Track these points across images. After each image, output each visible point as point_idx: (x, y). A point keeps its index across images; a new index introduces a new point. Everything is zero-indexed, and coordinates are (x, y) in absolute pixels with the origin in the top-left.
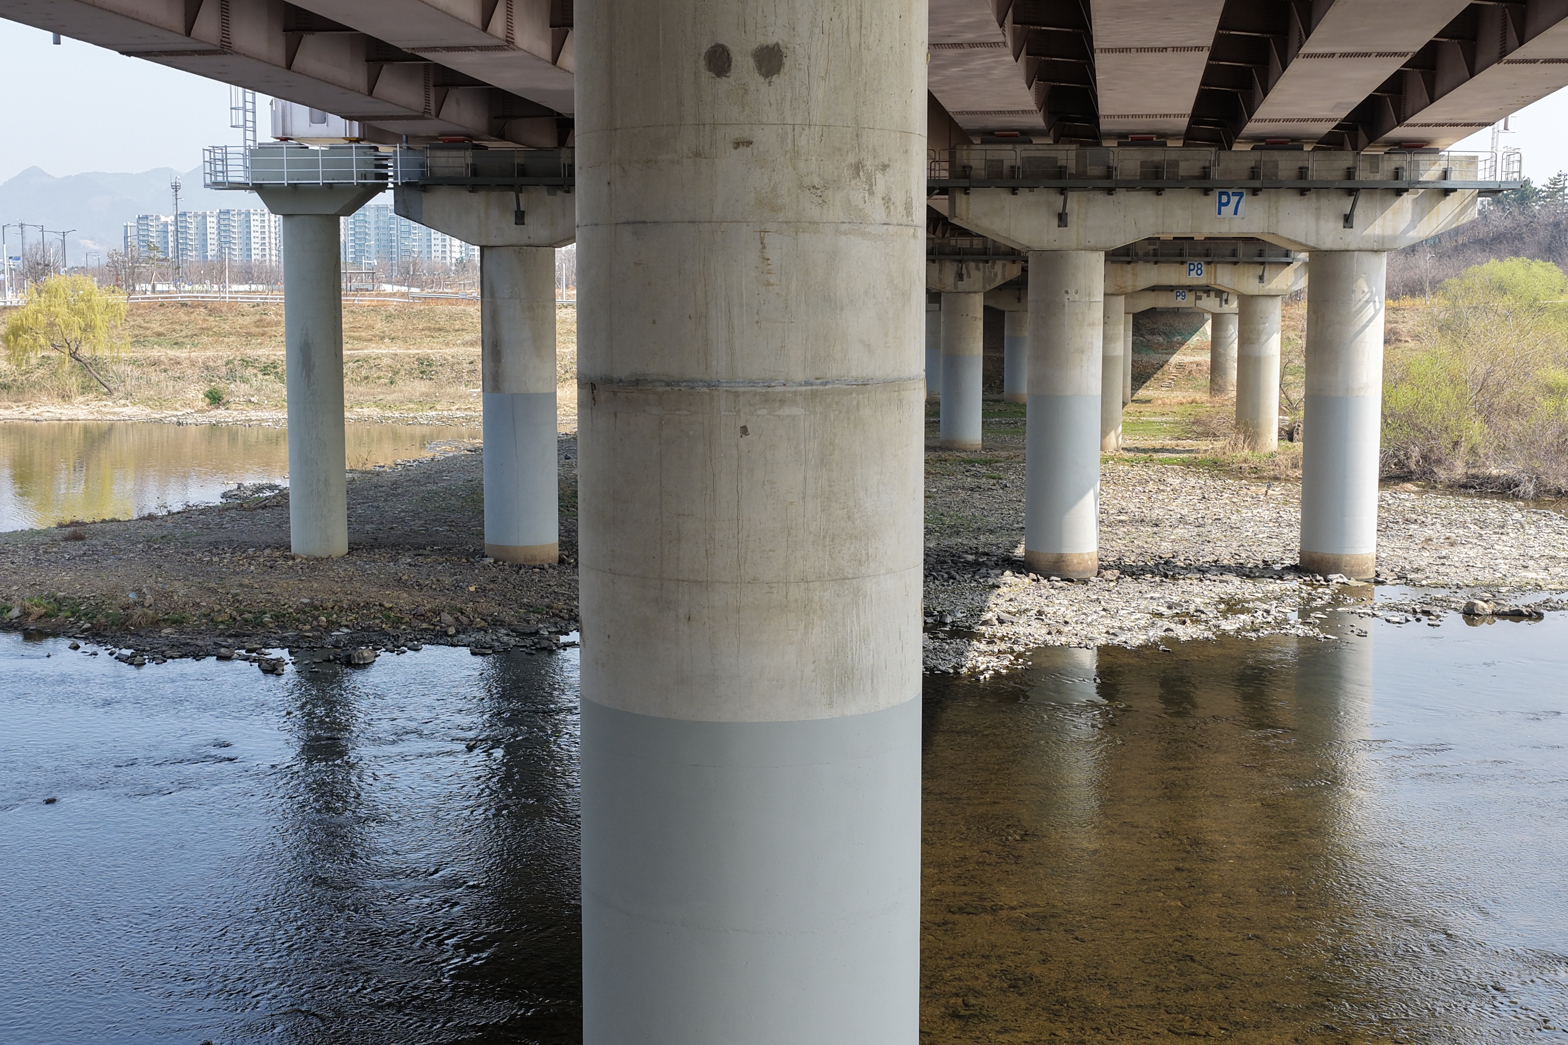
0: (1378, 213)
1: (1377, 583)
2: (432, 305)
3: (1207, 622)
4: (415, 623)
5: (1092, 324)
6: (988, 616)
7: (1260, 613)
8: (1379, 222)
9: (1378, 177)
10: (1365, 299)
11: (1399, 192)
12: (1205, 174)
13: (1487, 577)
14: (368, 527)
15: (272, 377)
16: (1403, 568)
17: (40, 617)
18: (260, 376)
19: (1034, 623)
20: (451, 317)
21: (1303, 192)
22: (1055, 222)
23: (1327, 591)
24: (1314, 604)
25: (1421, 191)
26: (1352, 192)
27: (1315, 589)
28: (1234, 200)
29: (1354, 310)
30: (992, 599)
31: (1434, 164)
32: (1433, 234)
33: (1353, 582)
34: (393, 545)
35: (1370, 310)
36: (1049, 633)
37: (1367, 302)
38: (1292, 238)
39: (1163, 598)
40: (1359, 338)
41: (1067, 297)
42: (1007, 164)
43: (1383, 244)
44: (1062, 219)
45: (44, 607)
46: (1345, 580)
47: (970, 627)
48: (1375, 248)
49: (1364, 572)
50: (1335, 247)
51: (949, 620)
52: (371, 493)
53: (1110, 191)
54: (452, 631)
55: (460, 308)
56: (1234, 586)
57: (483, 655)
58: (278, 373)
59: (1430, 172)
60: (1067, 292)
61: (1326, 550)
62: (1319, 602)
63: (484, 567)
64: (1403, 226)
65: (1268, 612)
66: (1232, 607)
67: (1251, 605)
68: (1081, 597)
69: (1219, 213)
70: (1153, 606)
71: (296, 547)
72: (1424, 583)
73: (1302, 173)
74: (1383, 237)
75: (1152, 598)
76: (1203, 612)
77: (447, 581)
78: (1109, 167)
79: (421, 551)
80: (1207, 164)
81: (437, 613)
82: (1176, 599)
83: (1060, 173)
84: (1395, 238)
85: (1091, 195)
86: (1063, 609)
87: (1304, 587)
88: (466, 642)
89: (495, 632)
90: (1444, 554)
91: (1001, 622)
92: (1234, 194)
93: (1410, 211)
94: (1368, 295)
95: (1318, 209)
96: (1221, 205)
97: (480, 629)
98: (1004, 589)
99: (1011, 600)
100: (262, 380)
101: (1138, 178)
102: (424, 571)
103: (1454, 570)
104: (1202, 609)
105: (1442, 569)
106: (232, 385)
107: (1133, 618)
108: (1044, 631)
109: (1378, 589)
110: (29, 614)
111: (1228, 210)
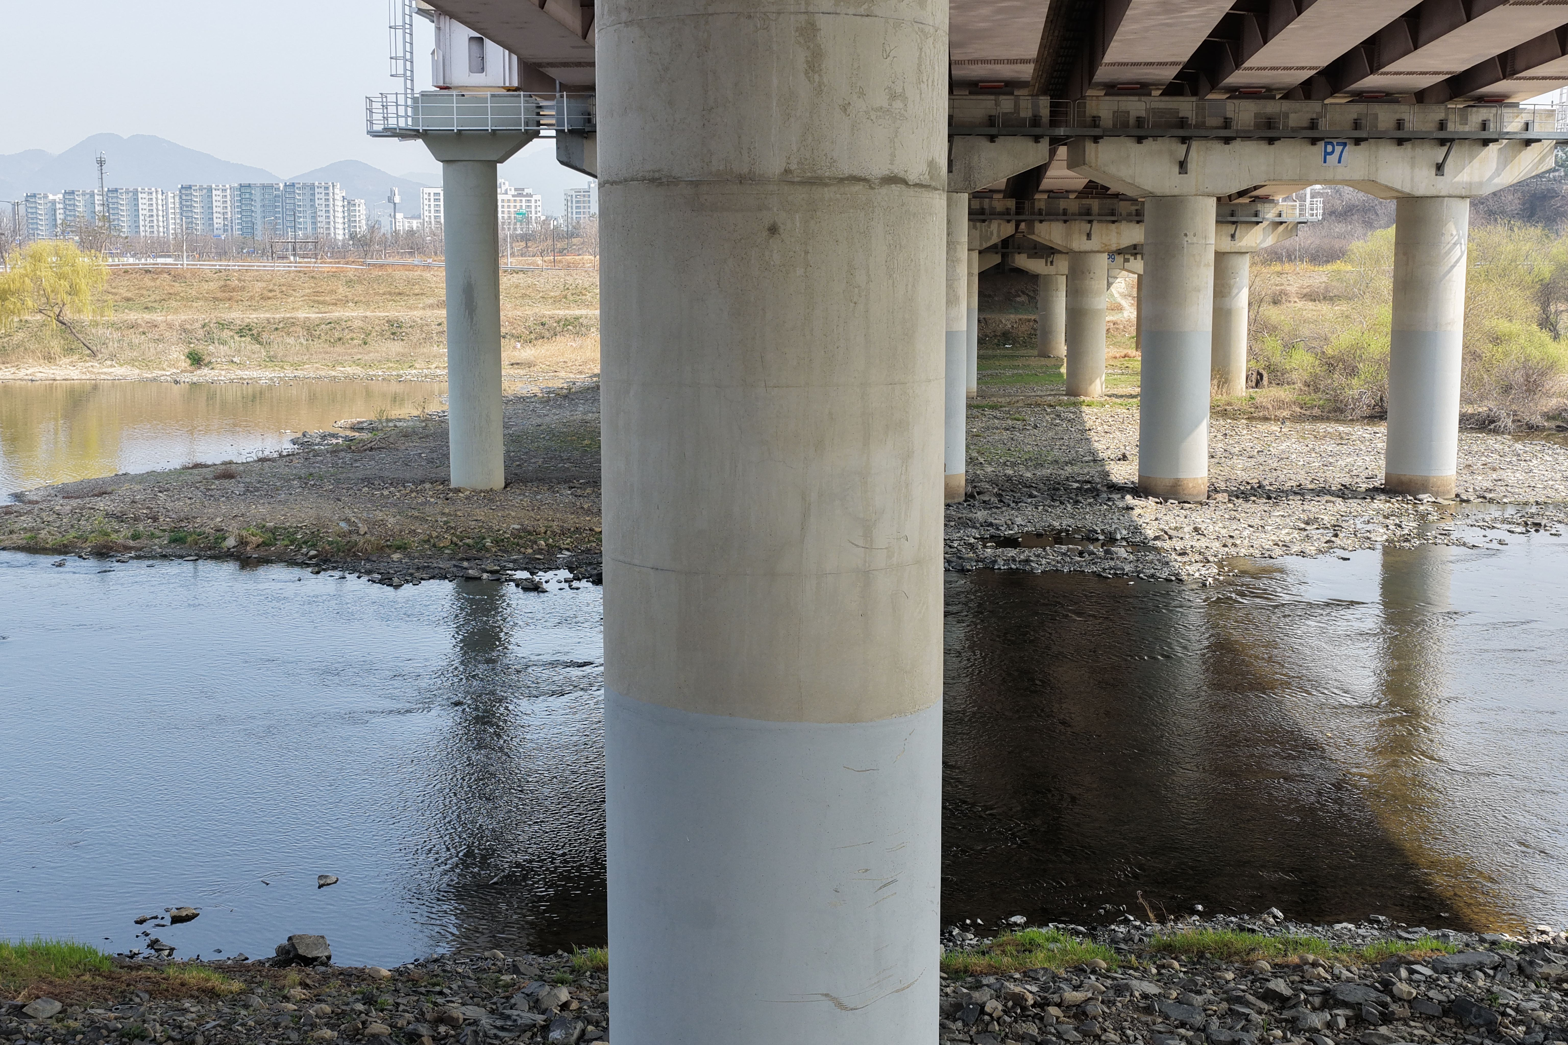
0: (1467, 162)
2: (390, 271)
5: (1208, 265)
6: (1148, 533)
8: (1467, 170)
9: (1467, 128)
10: (1453, 242)
11: (1486, 142)
12: (1313, 125)
15: (248, 339)
17: (258, 546)
18: (237, 338)
20: (409, 282)
21: (1400, 142)
22: (1176, 169)
23: (1429, 508)
25: (1505, 141)
26: (1442, 142)
27: (1415, 507)
28: (1338, 149)
29: (1443, 251)
30: (1136, 519)
31: (1517, 117)
32: (1515, 181)
33: (1442, 501)
35: (1457, 252)
37: (1455, 244)
38: (1390, 185)
39: (1289, 515)
40: (1447, 278)
41: (1186, 239)
42: (1133, 114)
43: (1470, 190)
44: (1183, 166)
45: (261, 537)
46: (1434, 499)
47: (1145, 542)
48: (1464, 194)
49: (1448, 492)
50: (1429, 193)
51: (1118, 536)
53: (1227, 140)
55: (416, 273)
56: (1342, 506)
58: (253, 335)
59: (1513, 125)
60: (1186, 235)
62: (1432, 518)
64: (1488, 174)
68: (1215, 516)
69: (1325, 162)
72: (1505, 501)
73: (1400, 124)
74: (1471, 184)
75: (1280, 516)
78: (1226, 118)
80: (1314, 116)
82: (1301, 516)
83: (1182, 123)
84: (1481, 184)
85: (1210, 144)
92: (1338, 144)
93: (1495, 160)
94: (1456, 237)
95: (1413, 158)
96: (1327, 153)
98: (1139, 511)
99: (1156, 520)
100: (240, 342)
101: (1252, 128)
103: (1521, 490)
106: (211, 347)
107: (1283, 532)
108: (1217, 544)
110: (247, 543)
111: (1333, 159)
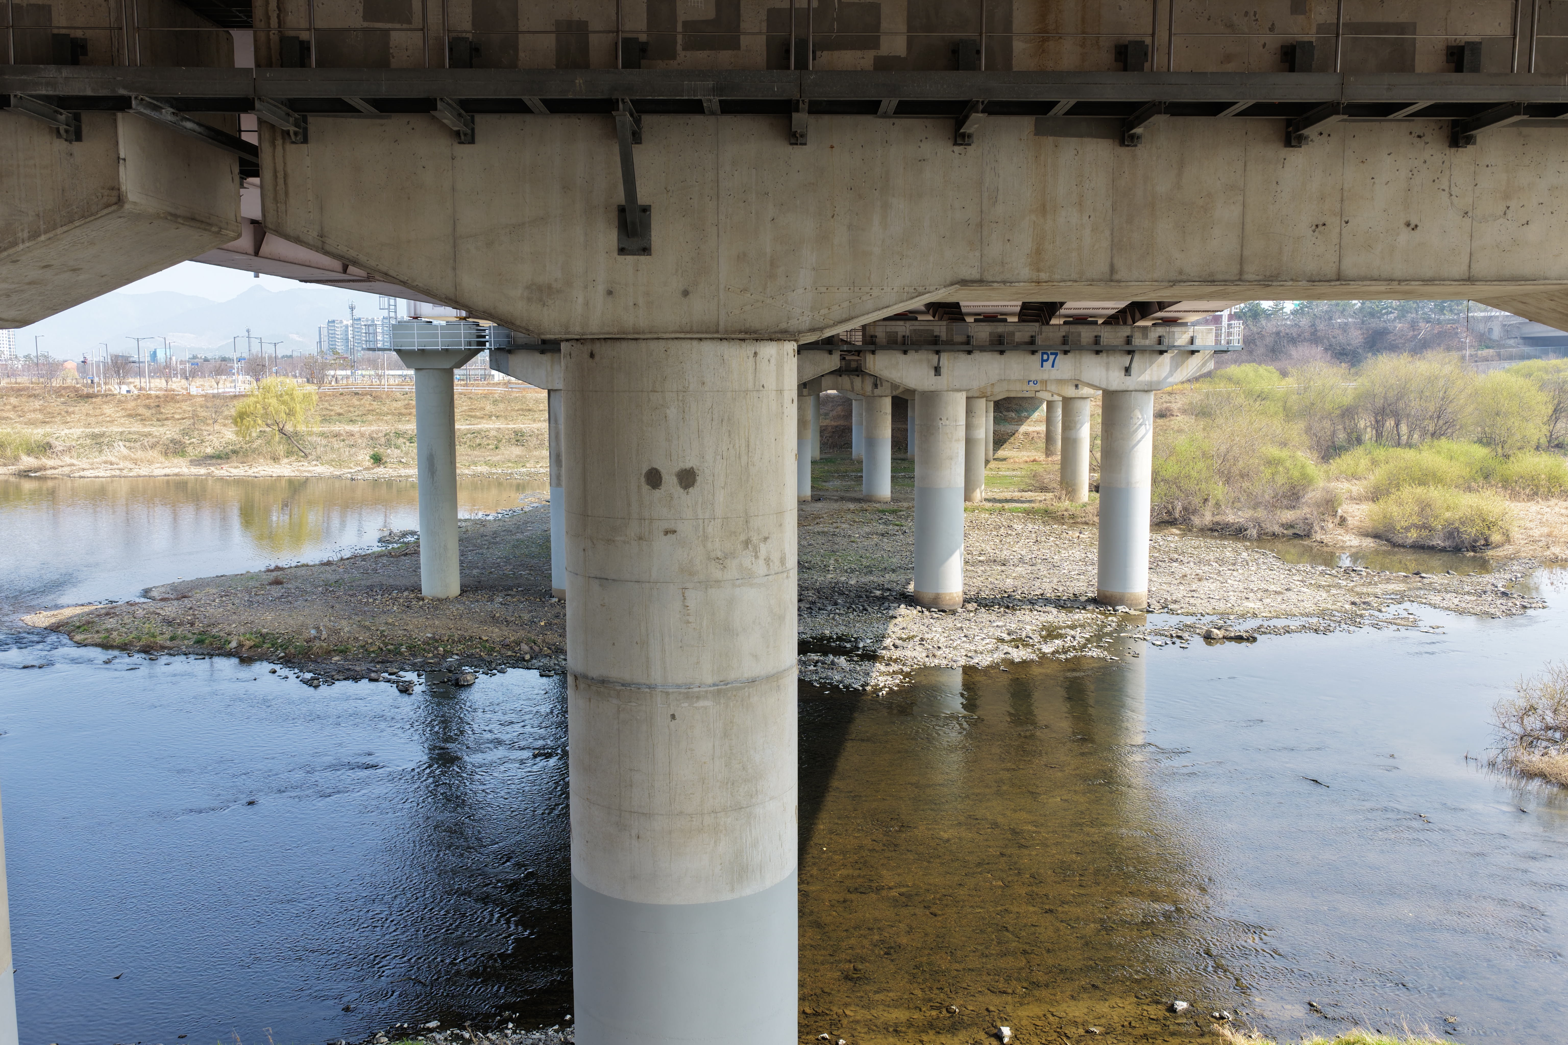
0: (1148, 366)
1: (1148, 612)
3: (1033, 646)
4: (503, 651)
5: (958, 440)
6: (888, 642)
7: (1069, 638)
8: (1148, 372)
9: (1147, 342)
10: (1139, 422)
11: (1161, 353)
12: (1032, 341)
13: (1222, 606)
14: (475, 572)
16: (1166, 599)
17: (250, 648)
18: (408, 444)
19: (917, 648)
21: (1097, 352)
22: (933, 372)
23: (1115, 619)
24: (1105, 630)
25: (1176, 352)
26: (1130, 352)
27: (1107, 617)
28: (1052, 358)
29: (1132, 431)
30: (891, 627)
31: (1184, 334)
33: (1132, 612)
34: (491, 587)
35: (1143, 429)
36: (927, 656)
37: (1141, 424)
38: (1097, 383)
39: (1005, 626)
40: (1135, 449)
41: (941, 422)
42: (900, 335)
43: (1151, 386)
44: (937, 371)
45: (253, 641)
46: (1127, 610)
47: (875, 651)
48: (1146, 389)
49: (1140, 604)
50: (1120, 389)
51: (861, 645)
52: (479, 541)
53: (969, 352)
54: (527, 657)
56: (1053, 616)
57: (549, 676)
59: (1181, 340)
60: (941, 419)
61: (1114, 589)
62: (1109, 629)
63: (551, 604)
64: (1164, 375)
65: (1074, 637)
66: (1051, 633)
67: (1063, 632)
68: (951, 625)
69: (1042, 367)
70: (998, 633)
71: (426, 591)
72: (1179, 612)
73: (1097, 340)
74: (1151, 382)
75: (997, 626)
76: (1031, 638)
77: (526, 616)
78: (969, 336)
79: (510, 592)
80: (1034, 334)
81: (518, 643)
82: (1013, 626)
83: (936, 340)
84: (1159, 383)
85: (956, 354)
86: (938, 635)
87: (1099, 616)
88: (537, 665)
89: (557, 658)
90: (1194, 588)
91: (896, 647)
92: (1052, 354)
93: (1169, 365)
94: (1142, 420)
95: (1107, 364)
96: (1043, 361)
97: (546, 656)
98: (900, 619)
99: (903, 629)
100: (409, 447)
101: (988, 343)
102: (511, 609)
103: (1200, 601)
104: (1031, 635)
105: (1192, 601)
106: (388, 450)
107: (984, 642)
108: (924, 654)
109: (1149, 616)
111: (1048, 364)
